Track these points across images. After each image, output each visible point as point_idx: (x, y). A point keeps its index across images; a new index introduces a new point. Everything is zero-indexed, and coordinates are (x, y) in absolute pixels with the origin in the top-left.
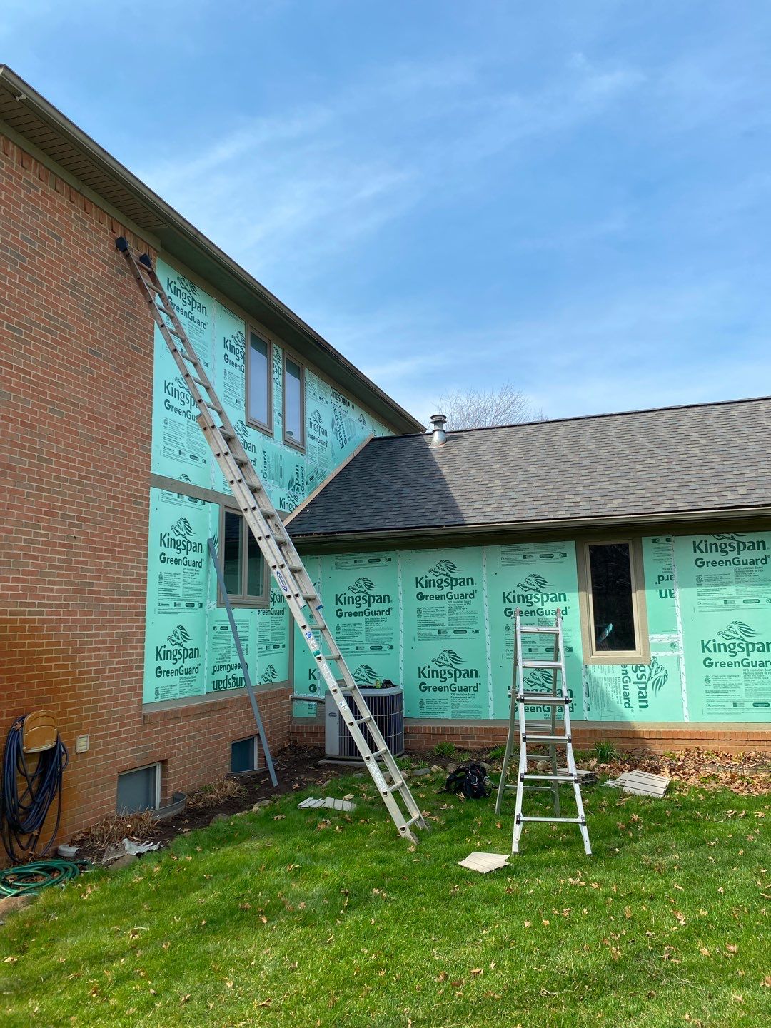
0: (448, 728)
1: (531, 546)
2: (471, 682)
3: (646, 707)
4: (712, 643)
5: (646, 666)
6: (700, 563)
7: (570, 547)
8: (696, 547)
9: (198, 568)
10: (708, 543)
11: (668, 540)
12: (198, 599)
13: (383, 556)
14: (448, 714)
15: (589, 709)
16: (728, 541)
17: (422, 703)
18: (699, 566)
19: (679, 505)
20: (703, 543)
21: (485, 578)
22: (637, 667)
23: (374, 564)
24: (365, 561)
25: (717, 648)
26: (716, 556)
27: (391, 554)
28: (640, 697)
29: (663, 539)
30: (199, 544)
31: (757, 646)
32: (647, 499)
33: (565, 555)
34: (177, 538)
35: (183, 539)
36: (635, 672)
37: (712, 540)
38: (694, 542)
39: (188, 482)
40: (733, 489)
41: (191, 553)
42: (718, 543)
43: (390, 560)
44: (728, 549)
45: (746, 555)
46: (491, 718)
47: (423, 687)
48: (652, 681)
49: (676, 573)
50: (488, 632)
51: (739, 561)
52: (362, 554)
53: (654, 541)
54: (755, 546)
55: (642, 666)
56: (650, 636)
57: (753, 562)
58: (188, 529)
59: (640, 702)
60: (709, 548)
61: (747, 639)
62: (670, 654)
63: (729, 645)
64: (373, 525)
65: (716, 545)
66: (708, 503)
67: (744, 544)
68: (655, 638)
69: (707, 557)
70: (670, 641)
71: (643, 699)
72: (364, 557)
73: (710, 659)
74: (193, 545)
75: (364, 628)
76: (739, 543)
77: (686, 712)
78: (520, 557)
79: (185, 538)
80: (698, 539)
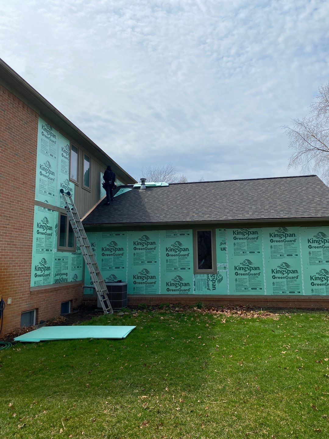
0: (143, 298)
1: (177, 231)
2: (153, 280)
3: (215, 289)
4: (238, 267)
5: (215, 275)
6: (235, 238)
7: (191, 231)
8: (234, 233)
9: (50, 236)
10: (238, 231)
11: (225, 230)
12: (50, 248)
13: (121, 233)
14: (144, 293)
15: (195, 290)
16: (245, 231)
17: (134, 288)
18: (235, 240)
19: (228, 218)
20: (237, 231)
21: (159, 242)
22: (212, 275)
23: (118, 236)
24: (114, 235)
25: (240, 269)
26: (241, 236)
27: (124, 232)
28: (213, 286)
29: (223, 229)
30: (51, 227)
31: (253, 268)
32: (218, 215)
33: (189, 234)
34: (43, 225)
35: (45, 225)
36: (212, 277)
37: (239, 230)
38: (233, 231)
39: (47, 203)
40: (248, 212)
41: (48, 230)
42: (242, 231)
43: (124, 234)
44: (245, 234)
45: (251, 236)
46: (160, 294)
47: (135, 283)
48: (217, 280)
49: (227, 243)
50: (160, 262)
51: (248, 238)
52: (113, 232)
53: (220, 230)
54: (254, 233)
55: (214, 275)
56: (217, 264)
57: (253, 239)
58: (47, 221)
59: (213, 287)
60: (238, 233)
61: (250, 266)
62: (224, 270)
63: (244, 268)
64: (118, 221)
65: (241, 232)
66: (238, 217)
67: (250, 232)
68: (219, 265)
69: (238, 236)
70: (224, 266)
71: (214, 286)
72: (114, 233)
73: (237, 273)
74: (49, 227)
75: (113, 260)
76: (249, 232)
77: (228, 291)
78: (173, 235)
79: (46, 224)
80: (235, 230)
